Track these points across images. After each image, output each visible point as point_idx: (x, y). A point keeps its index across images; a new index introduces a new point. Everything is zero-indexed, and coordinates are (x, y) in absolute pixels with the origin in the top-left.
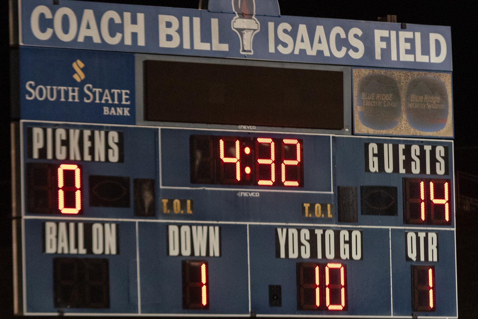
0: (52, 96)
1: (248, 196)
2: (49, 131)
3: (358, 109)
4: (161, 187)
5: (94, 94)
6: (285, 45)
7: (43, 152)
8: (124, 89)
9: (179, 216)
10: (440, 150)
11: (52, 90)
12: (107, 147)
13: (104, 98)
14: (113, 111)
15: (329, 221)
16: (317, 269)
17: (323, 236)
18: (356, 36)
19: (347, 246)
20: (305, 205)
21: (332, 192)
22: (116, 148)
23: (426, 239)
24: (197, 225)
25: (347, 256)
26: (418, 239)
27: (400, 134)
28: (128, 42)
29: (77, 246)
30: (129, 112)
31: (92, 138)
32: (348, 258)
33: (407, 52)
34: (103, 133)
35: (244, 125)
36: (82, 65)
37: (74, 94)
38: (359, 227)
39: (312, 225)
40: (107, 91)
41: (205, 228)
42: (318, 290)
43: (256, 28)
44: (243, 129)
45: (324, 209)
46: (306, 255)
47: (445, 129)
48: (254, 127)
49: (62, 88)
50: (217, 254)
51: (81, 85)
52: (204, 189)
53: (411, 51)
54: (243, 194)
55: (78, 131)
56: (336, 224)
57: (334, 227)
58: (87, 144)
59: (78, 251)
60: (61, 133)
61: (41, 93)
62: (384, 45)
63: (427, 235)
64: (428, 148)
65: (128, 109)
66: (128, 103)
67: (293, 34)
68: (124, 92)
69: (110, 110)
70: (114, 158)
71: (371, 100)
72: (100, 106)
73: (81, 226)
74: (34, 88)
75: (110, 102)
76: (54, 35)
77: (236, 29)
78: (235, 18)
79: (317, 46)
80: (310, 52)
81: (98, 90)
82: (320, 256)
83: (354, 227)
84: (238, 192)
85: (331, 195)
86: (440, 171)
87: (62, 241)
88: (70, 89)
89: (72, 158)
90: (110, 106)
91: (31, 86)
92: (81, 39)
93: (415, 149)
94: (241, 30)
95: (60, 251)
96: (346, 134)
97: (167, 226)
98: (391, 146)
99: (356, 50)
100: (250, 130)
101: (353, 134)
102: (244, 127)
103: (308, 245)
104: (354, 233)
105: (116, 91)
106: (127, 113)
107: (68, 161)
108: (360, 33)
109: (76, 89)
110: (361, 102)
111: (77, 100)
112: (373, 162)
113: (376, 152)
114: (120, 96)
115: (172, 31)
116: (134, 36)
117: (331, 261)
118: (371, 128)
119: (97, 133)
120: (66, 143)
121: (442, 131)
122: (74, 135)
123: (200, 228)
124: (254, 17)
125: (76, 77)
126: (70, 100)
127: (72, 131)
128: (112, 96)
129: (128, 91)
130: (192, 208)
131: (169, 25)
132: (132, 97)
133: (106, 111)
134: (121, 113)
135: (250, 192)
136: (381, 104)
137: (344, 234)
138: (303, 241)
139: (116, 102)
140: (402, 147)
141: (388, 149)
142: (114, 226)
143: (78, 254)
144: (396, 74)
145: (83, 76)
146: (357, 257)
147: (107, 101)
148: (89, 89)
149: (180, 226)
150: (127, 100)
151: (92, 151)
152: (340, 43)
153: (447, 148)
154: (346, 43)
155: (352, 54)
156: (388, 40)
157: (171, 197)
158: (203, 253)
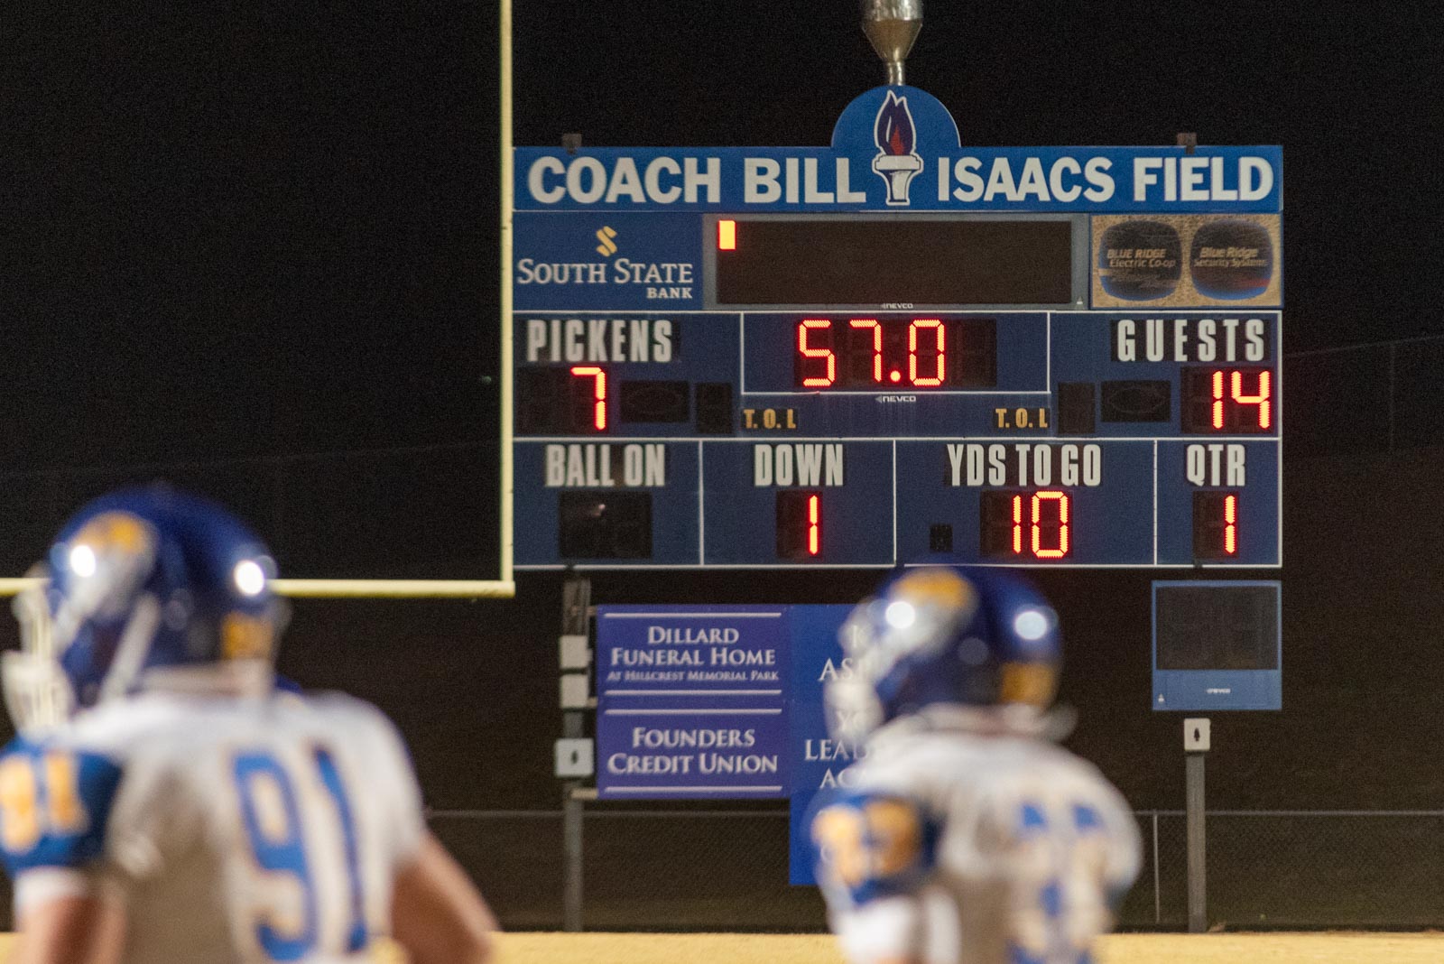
0: (561, 277)
1: (895, 401)
2: (556, 325)
3: (1099, 273)
4: (743, 393)
5: (632, 272)
6: (968, 189)
7: (545, 351)
8: (682, 262)
9: (773, 432)
10: (1254, 328)
11: (561, 270)
12: (652, 342)
13: (649, 276)
14: (663, 293)
15: (1043, 432)
16: (1017, 500)
17: (1030, 456)
18: (1100, 169)
19: (1075, 468)
20: (997, 411)
21: (1049, 392)
22: (667, 344)
23: (1224, 456)
24: (804, 443)
25: (1075, 480)
26: (1208, 456)
27: (1178, 305)
28: (691, 197)
29: (598, 476)
30: (691, 293)
31: (626, 332)
32: (1077, 484)
33: (1196, 187)
34: (645, 323)
35: (892, 303)
36: (612, 233)
37: (597, 274)
38: (1098, 439)
39: (1011, 438)
40: (653, 267)
41: (819, 448)
42: (1017, 530)
43: (918, 167)
44: (889, 309)
45: (1033, 417)
46: (998, 479)
47: (1264, 295)
48: (911, 306)
49: (579, 267)
50: (839, 482)
51: (609, 261)
52: (818, 395)
53: (1206, 185)
54: (886, 399)
55: (603, 323)
56: (1054, 436)
57: (1053, 441)
58: (618, 339)
59: (600, 482)
60: (575, 327)
61: (543, 274)
62: (1152, 179)
63: (1225, 448)
64: (1231, 325)
65: (690, 289)
66: (691, 281)
67: (984, 173)
68: (682, 266)
69: (658, 292)
70: (663, 354)
71: (1125, 259)
72: (642, 288)
73: (605, 450)
74: (532, 268)
75: (659, 281)
76: (567, 195)
77: (881, 171)
78: (878, 156)
79: (1026, 187)
80: (1013, 196)
81: (638, 267)
82: (1023, 481)
83: (1088, 439)
84: (878, 396)
85: (1045, 396)
86: (1255, 353)
87: (575, 469)
88: (592, 266)
89: (593, 358)
90: (658, 287)
91: (526, 265)
92: (611, 198)
93: (1206, 328)
94: (888, 173)
95: (570, 483)
96: (1079, 308)
97: (752, 446)
98: (1160, 323)
99: (1099, 189)
100: (902, 309)
101: (1090, 309)
102: (893, 306)
103: (1002, 468)
104: (1087, 449)
105: (669, 267)
106: (686, 293)
107: (585, 363)
108: (1106, 164)
109: (602, 266)
110: (1105, 263)
111: (602, 280)
112: (1127, 348)
113: (1132, 331)
114: (676, 274)
115: (769, 180)
116: (702, 190)
117: (1043, 489)
118: (1123, 298)
119: (635, 324)
120: (583, 339)
121: (1258, 298)
122: (597, 330)
123: (809, 448)
124: (912, 152)
125: (601, 250)
126: (592, 280)
127: (593, 323)
128: (663, 273)
129: (690, 266)
130: (795, 421)
131: (762, 171)
132: (697, 273)
133: (651, 293)
134: (677, 295)
135: (900, 396)
136: (1145, 264)
137: (1069, 451)
138: (992, 460)
139: (669, 280)
140: (1180, 324)
141: (1155, 330)
142: (661, 448)
143: (600, 488)
144: (1173, 220)
145: (613, 248)
146: (1093, 480)
147: (653, 280)
148: (623, 265)
149: (774, 446)
150: (687, 277)
151: (626, 348)
152: (1068, 180)
153: (1269, 322)
154: (1081, 180)
155: (1091, 195)
156: (1160, 173)
157: (759, 406)
158: (815, 482)
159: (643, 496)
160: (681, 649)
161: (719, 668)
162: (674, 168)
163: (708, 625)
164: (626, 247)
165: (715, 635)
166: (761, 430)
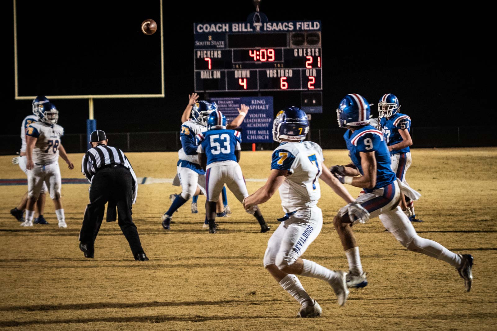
1: (258, 63)
2: (202, 52)
3: (291, 42)
4: (233, 62)
5: (214, 43)
6: (269, 28)
7: (200, 56)
9: (238, 69)
10: (317, 50)
11: (203, 43)
12: (218, 54)
13: (217, 43)
15: (282, 68)
17: (280, 72)
18: (291, 25)
19: (288, 73)
20: (275, 65)
21: (283, 61)
22: (220, 54)
23: (312, 71)
24: (243, 70)
25: (288, 76)
26: (310, 71)
27: (304, 47)
28: (224, 30)
29: (209, 76)
31: (214, 53)
33: (307, 27)
34: (217, 51)
35: (257, 47)
36: (211, 36)
37: (209, 43)
39: (277, 69)
41: (246, 71)
45: (281, 65)
46: (275, 76)
47: (319, 45)
48: (260, 47)
49: (205, 42)
50: (249, 76)
51: (210, 41)
52: (245, 62)
53: (309, 26)
56: (284, 68)
58: (212, 54)
60: (205, 52)
61: (200, 44)
64: (313, 50)
67: (272, 26)
70: (220, 56)
71: (295, 39)
72: (216, 45)
73: (210, 72)
74: (198, 43)
76: (203, 31)
78: (254, 23)
79: (279, 28)
80: (277, 29)
82: (279, 76)
83: (290, 69)
84: (255, 62)
86: (317, 54)
87: (205, 75)
90: (218, 45)
92: (211, 31)
93: (309, 50)
94: (256, 26)
95: (205, 78)
96: (288, 47)
97: (234, 72)
98: (301, 49)
101: (290, 48)
103: (276, 74)
106: (223, 46)
107: (207, 57)
108: (292, 23)
110: (292, 40)
112: (296, 54)
113: (297, 51)
114: (221, 43)
116: (226, 29)
117: (283, 77)
118: (295, 46)
119: (215, 51)
120: (207, 54)
121: (317, 45)
122: (209, 52)
124: (260, 22)
128: (219, 43)
129: (224, 41)
130: (242, 67)
131: (235, 26)
132: (225, 43)
136: (299, 40)
137: (287, 71)
138: (274, 73)
140: (305, 50)
141: (300, 51)
142: (220, 72)
143: (209, 78)
144: (303, 33)
146: (291, 75)
149: (238, 71)
150: (223, 43)
151: (214, 55)
152: (286, 26)
153: (319, 49)
154: (288, 27)
155: (290, 29)
156: (301, 25)
157: (235, 64)
158: (245, 76)
159: (217, 79)
160: (223, 104)
161: (230, 107)
162: (221, 26)
163: (228, 101)
164: (213, 39)
165: (229, 102)
166: (236, 68)
